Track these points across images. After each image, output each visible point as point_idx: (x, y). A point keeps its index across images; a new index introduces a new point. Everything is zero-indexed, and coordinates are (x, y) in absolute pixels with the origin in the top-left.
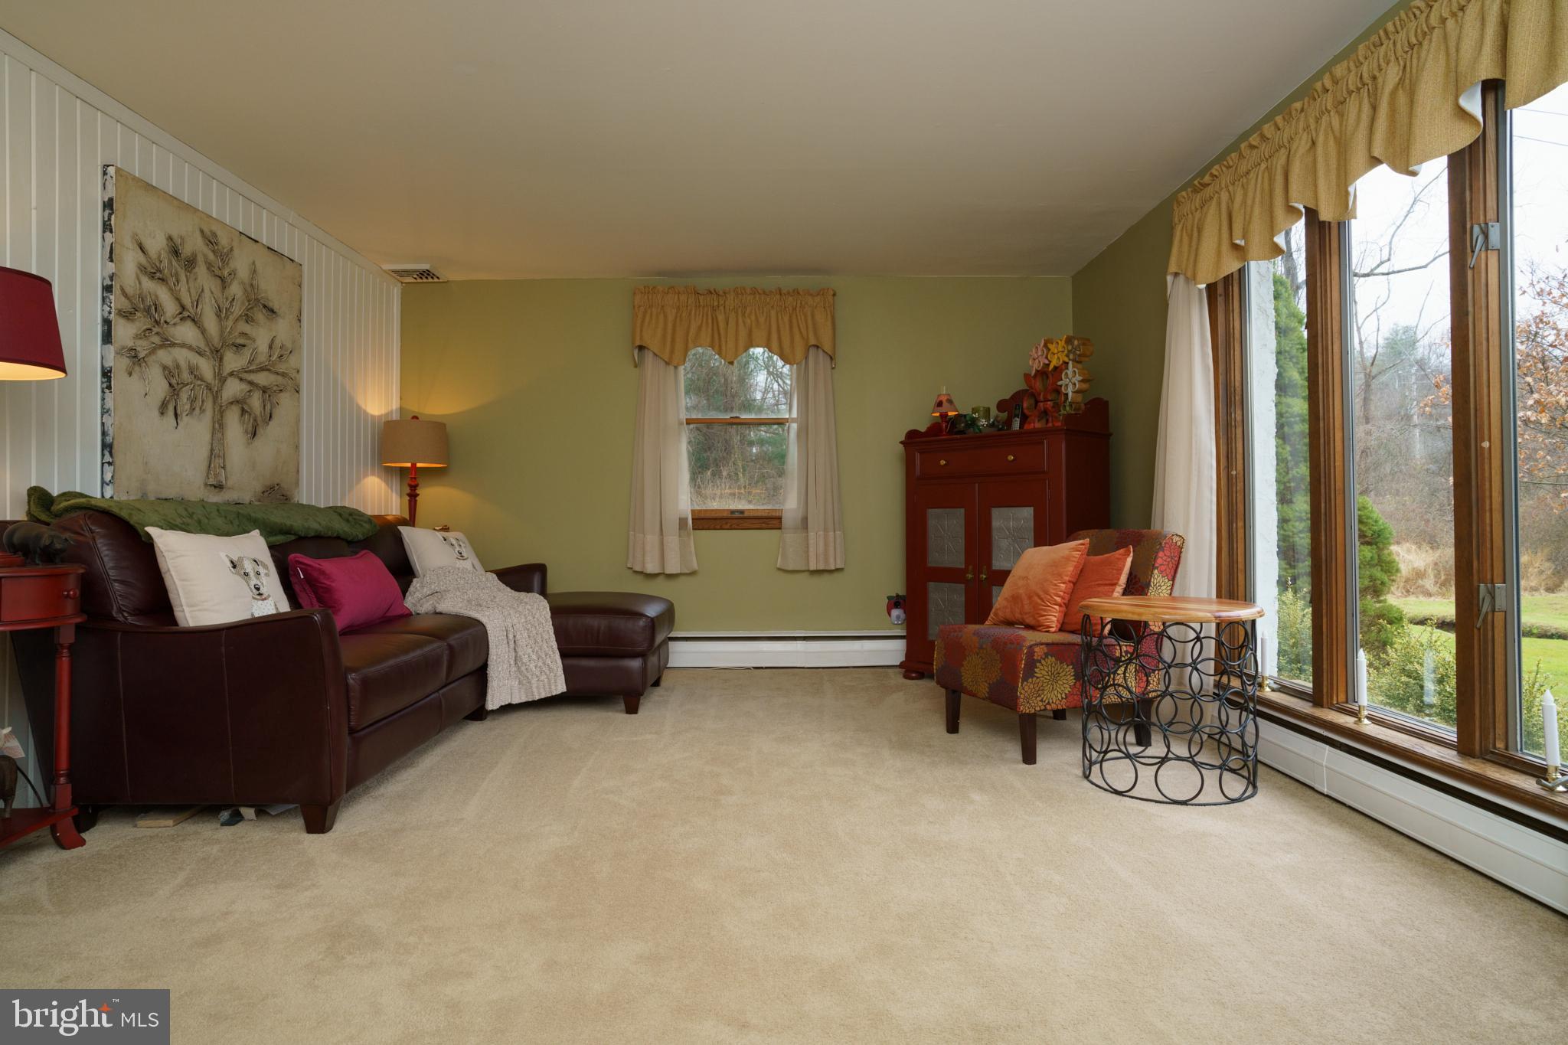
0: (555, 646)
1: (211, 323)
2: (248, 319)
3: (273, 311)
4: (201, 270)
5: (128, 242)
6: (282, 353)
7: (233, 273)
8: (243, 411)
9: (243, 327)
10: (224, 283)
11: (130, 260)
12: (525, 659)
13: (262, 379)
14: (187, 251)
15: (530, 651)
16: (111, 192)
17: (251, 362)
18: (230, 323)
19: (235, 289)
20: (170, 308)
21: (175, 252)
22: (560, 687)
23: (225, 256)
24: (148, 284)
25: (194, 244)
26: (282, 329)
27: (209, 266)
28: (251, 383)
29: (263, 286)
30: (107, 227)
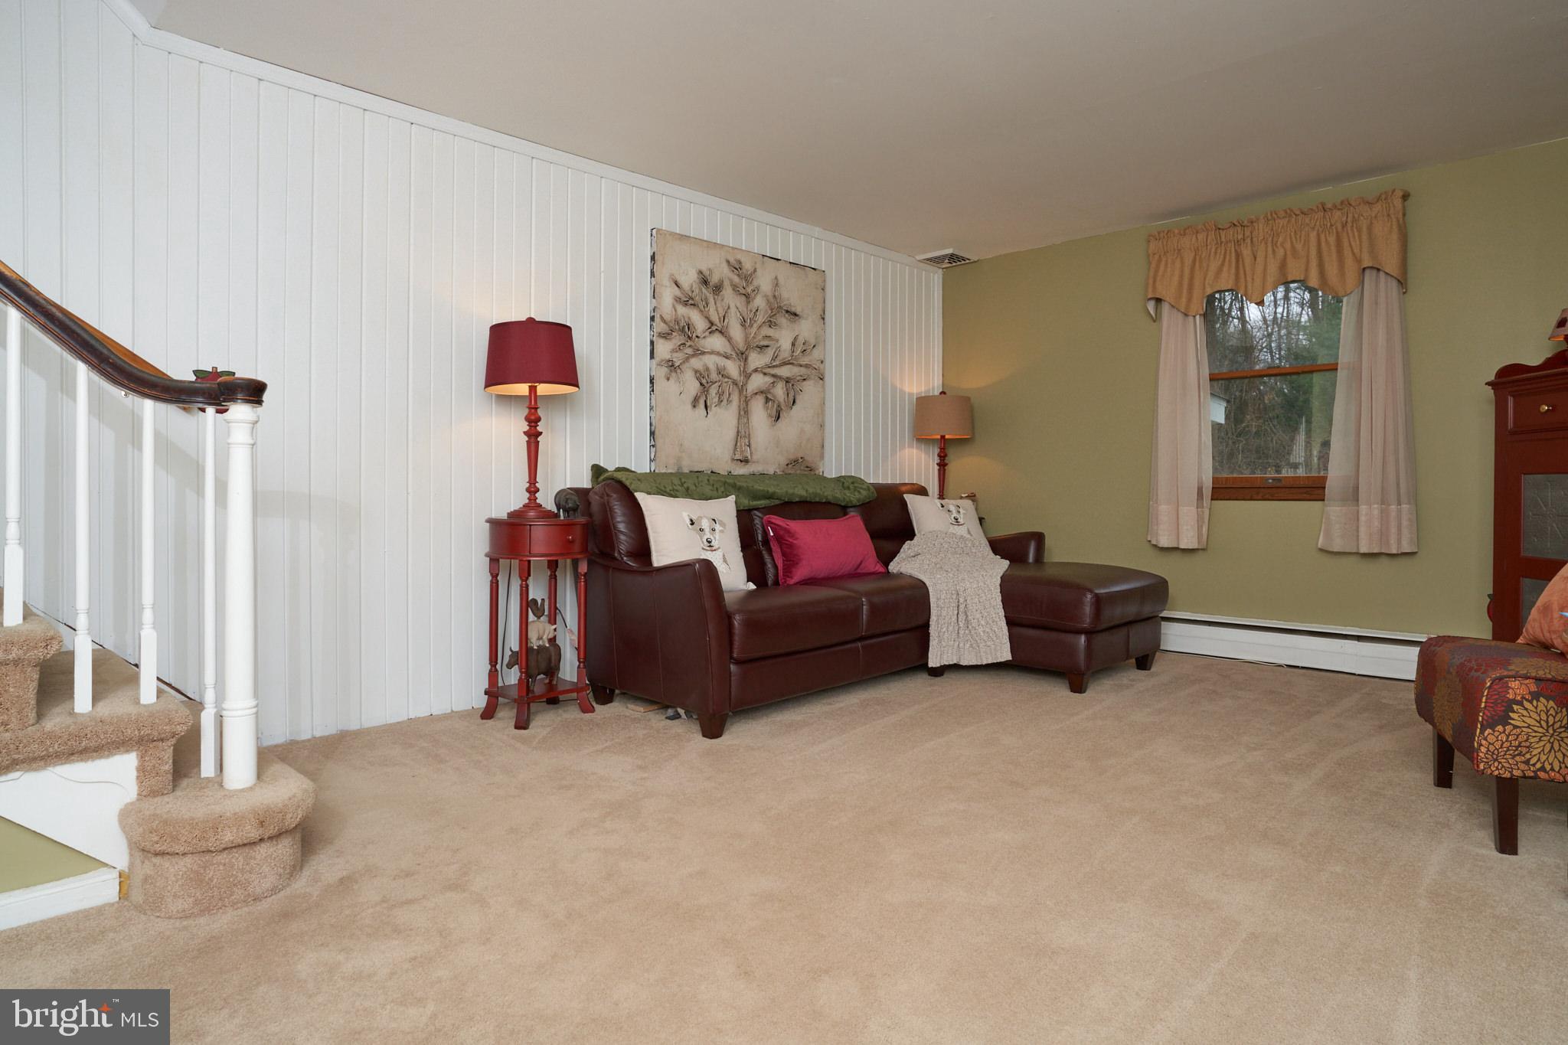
0: (1002, 613)
1: (736, 332)
2: (771, 324)
3: (795, 315)
4: (728, 292)
5: (666, 282)
6: (803, 348)
7: (757, 289)
8: (767, 400)
9: (767, 331)
10: (748, 297)
11: (668, 295)
12: (974, 623)
13: (785, 372)
14: (714, 279)
15: (978, 616)
16: (655, 249)
17: (774, 359)
18: (754, 330)
19: (759, 302)
20: (700, 324)
21: (705, 282)
22: (1006, 655)
23: (748, 278)
24: (682, 310)
25: (721, 272)
26: (805, 329)
27: (735, 287)
28: (774, 376)
29: (785, 294)
30: (653, 275)
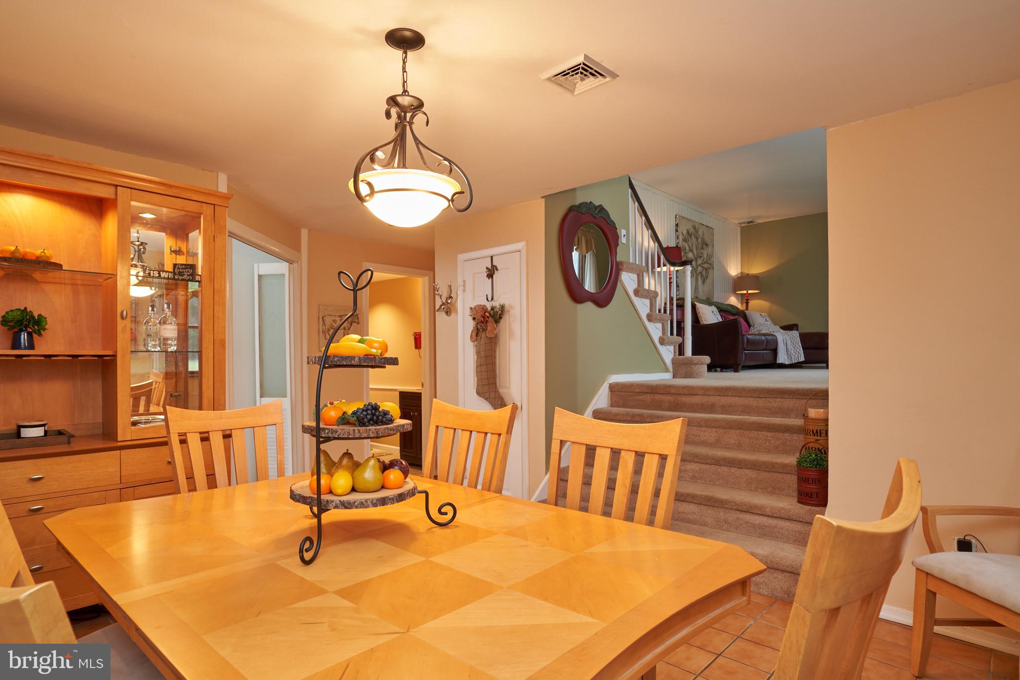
0: (800, 345)
1: (695, 251)
2: (702, 248)
3: (707, 245)
4: (693, 237)
5: (681, 234)
6: (710, 256)
7: (699, 236)
8: (702, 276)
9: (701, 251)
10: (697, 238)
11: (681, 237)
12: (790, 350)
13: (706, 266)
14: (690, 232)
15: (791, 347)
16: (677, 222)
17: (703, 260)
18: (698, 251)
19: (700, 240)
20: (688, 248)
21: (688, 233)
22: (802, 359)
23: (697, 231)
24: (684, 243)
25: (692, 230)
26: (710, 248)
27: (694, 234)
28: (703, 267)
29: (705, 237)
30: (677, 231)
